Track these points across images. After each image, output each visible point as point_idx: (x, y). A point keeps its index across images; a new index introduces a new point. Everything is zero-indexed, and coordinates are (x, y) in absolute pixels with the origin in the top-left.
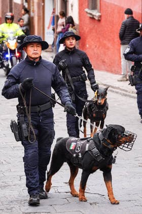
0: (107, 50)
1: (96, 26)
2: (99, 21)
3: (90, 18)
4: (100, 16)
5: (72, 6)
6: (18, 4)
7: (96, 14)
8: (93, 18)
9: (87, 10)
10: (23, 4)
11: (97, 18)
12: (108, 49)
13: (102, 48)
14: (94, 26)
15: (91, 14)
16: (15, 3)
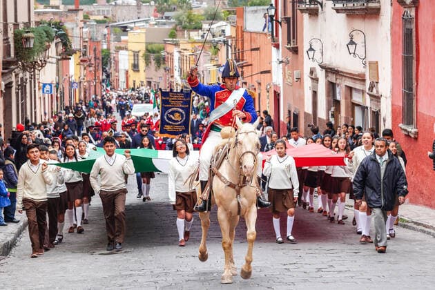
0: (425, 178)
1: (412, 146)
2: (416, 139)
3: (406, 135)
4: (417, 133)
5: (384, 121)
6: (323, 120)
7: (412, 130)
8: (408, 136)
9: (401, 125)
10: (328, 119)
11: (412, 136)
12: (427, 176)
13: (419, 175)
14: (410, 147)
15: (406, 130)
16: (319, 118)
